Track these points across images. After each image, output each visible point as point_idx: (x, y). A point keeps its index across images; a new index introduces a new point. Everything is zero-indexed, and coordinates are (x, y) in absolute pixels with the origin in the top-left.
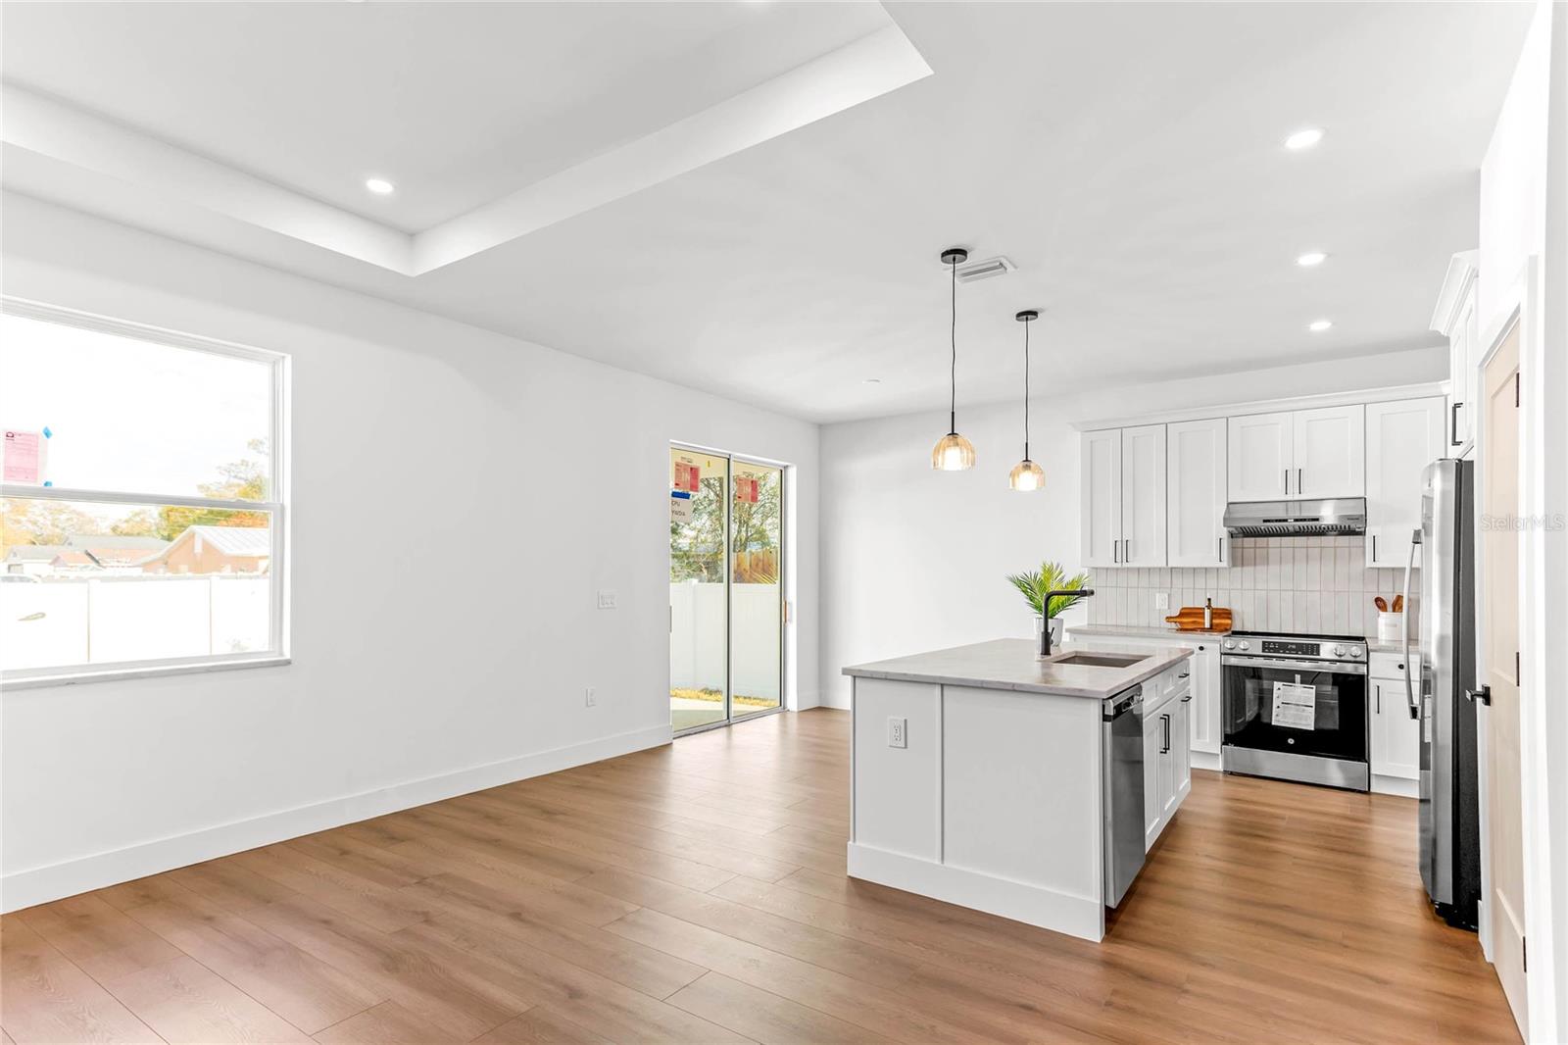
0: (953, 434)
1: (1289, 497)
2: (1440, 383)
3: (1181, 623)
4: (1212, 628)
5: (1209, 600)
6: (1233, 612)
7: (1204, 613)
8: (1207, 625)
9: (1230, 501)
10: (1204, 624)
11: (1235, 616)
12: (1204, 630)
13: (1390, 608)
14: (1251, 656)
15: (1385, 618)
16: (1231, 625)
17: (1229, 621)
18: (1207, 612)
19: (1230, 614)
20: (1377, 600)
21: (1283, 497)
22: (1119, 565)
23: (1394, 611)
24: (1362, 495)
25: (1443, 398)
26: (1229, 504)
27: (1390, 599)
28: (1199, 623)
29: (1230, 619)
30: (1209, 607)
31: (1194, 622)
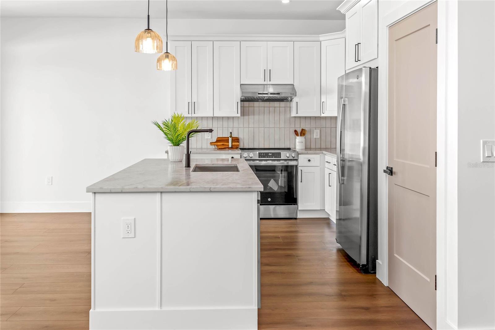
0: (149, 29)
1: (265, 83)
2: (320, 35)
3: (217, 145)
4: (232, 148)
5: (231, 133)
6: (239, 138)
7: (229, 140)
8: (230, 146)
9: (241, 83)
10: (228, 145)
11: (241, 141)
12: (229, 148)
13: (299, 134)
14: (254, 160)
15: (299, 139)
16: (238, 145)
17: (238, 143)
18: (230, 139)
19: (238, 140)
20: (295, 131)
21: (263, 83)
22: (190, 115)
23: (301, 136)
24: (292, 83)
25: (320, 42)
26: (241, 85)
27: (299, 131)
28: (225, 145)
29: (238, 142)
30: (231, 136)
31: (223, 145)
